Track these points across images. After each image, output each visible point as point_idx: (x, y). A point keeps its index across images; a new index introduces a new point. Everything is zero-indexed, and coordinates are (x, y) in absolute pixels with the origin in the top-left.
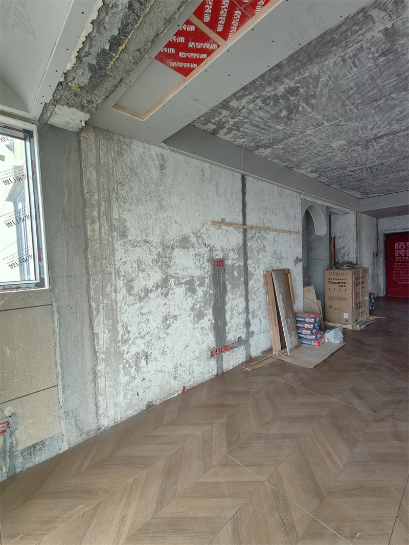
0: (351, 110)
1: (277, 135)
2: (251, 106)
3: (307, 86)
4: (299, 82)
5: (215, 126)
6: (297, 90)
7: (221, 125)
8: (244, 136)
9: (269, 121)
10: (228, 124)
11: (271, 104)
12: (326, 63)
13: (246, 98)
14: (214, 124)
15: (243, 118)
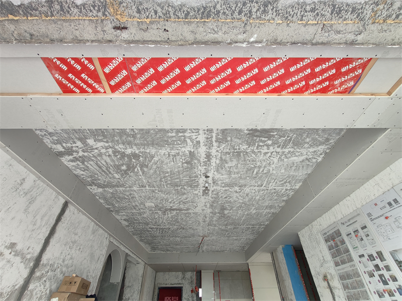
0: (164, 185)
1: (112, 181)
2: (103, 151)
3: (145, 158)
4: (142, 153)
5: (63, 150)
6: (139, 157)
7: (69, 152)
8: (85, 170)
9: (111, 168)
10: (76, 154)
11: (118, 157)
12: (160, 151)
13: (103, 143)
14: (64, 148)
15: (92, 156)
